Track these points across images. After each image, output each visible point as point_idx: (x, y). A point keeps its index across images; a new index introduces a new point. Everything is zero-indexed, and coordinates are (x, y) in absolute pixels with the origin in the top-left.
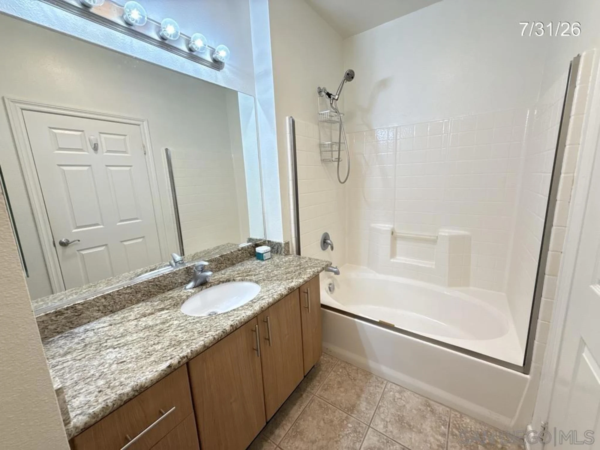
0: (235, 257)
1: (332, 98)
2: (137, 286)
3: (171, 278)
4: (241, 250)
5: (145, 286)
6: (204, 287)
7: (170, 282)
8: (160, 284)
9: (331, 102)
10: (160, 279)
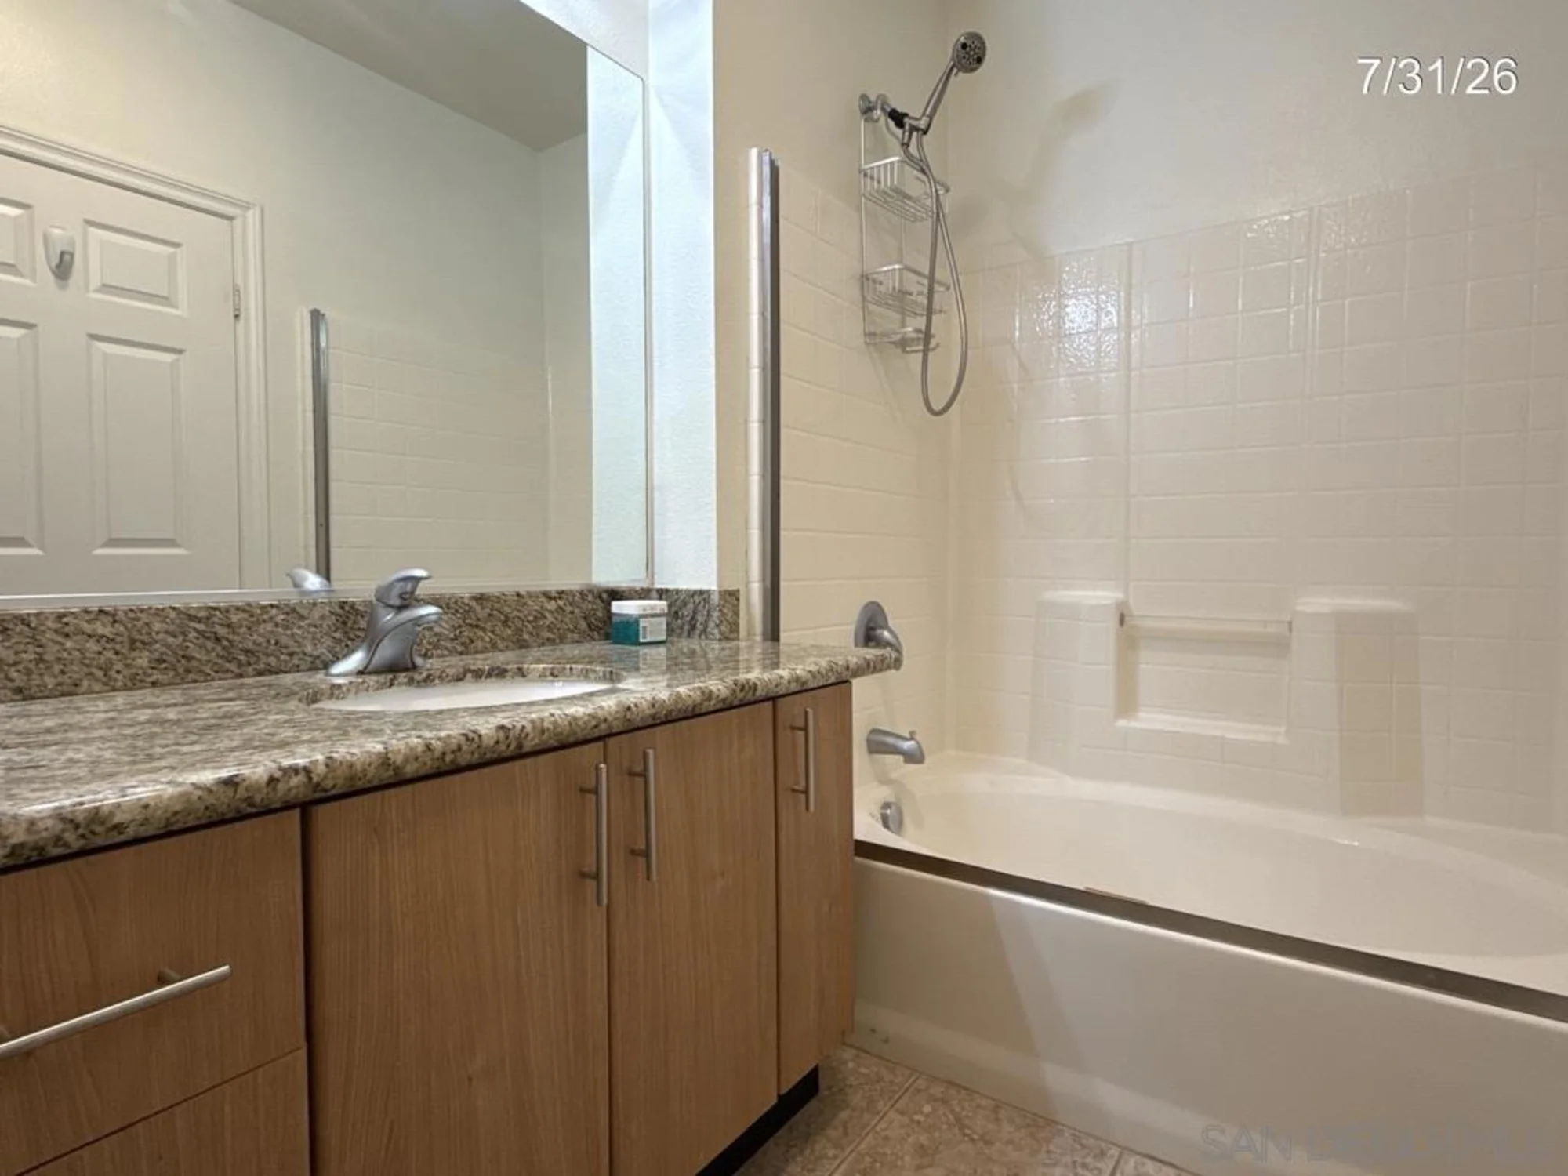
0: (531, 618)
1: (907, 127)
2: (138, 619)
3: (277, 625)
4: (555, 599)
5: (172, 628)
6: (402, 677)
7: (273, 642)
8: (231, 637)
9: (906, 140)
10: (234, 619)
